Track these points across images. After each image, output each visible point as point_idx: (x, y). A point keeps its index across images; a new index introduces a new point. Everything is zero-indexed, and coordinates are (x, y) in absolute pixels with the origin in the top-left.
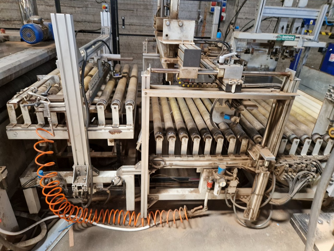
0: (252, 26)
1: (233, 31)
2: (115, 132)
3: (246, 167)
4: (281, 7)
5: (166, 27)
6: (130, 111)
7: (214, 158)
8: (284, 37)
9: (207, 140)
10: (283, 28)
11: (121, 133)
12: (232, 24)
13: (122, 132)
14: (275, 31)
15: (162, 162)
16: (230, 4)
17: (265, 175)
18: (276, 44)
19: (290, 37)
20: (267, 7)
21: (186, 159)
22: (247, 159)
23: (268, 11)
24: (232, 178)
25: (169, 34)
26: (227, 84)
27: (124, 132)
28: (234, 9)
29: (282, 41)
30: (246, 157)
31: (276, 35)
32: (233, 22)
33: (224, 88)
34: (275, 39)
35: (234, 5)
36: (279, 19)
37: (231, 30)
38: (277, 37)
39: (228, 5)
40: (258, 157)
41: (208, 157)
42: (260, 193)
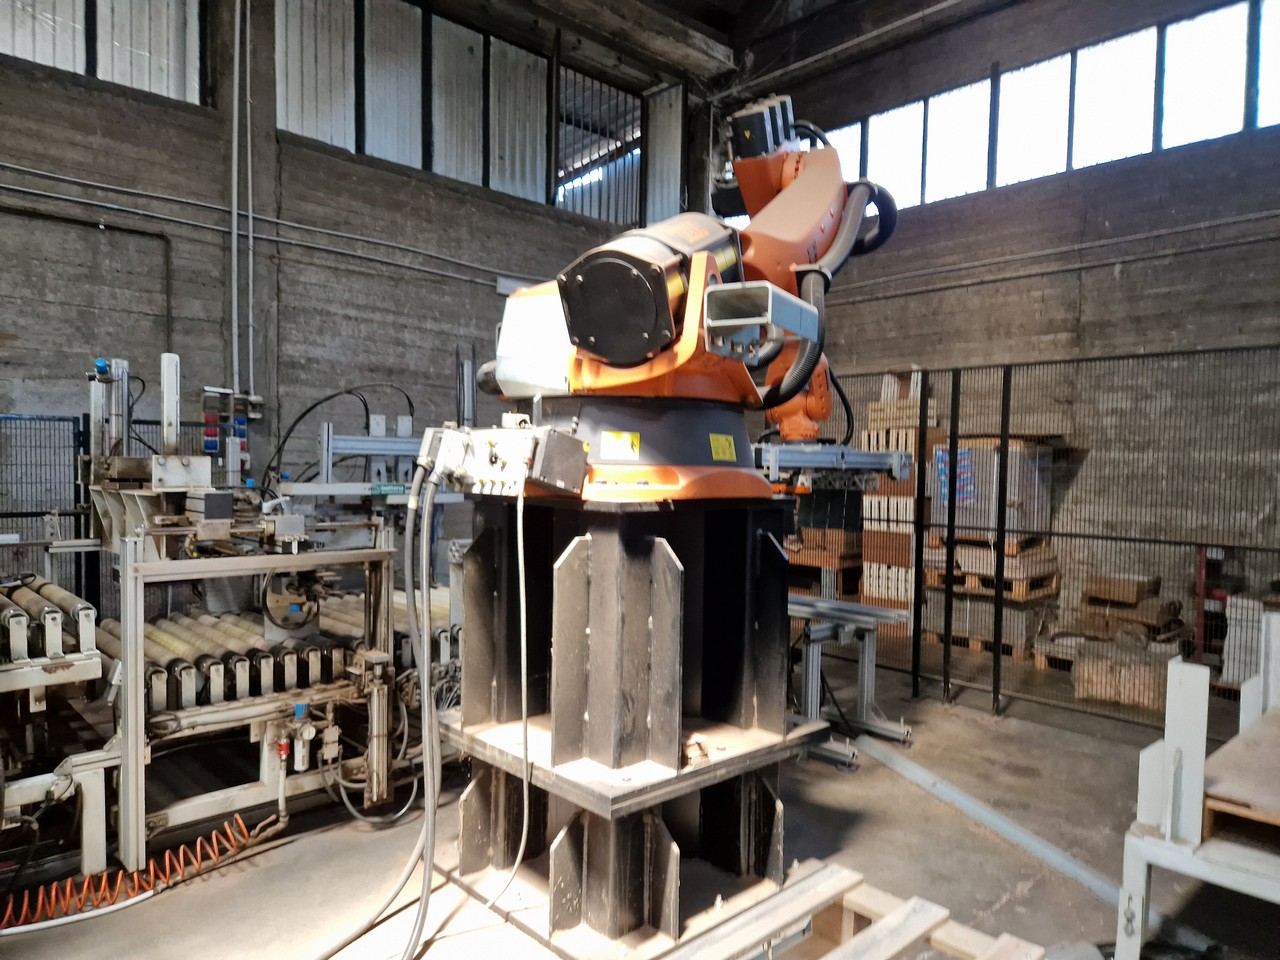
0: (318, 474)
1: (278, 481)
2: (57, 668)
3: (351, 701)
4: (366, 438)
5: (158, 466)
6: (89, 621)
7: (283, 696)
8: (383, 488)
9: (263, 662)
10: (379, 473)
11: (71, 668)
12: (274, 469)
13: (73, 665)
14: (366, 479)
15: (170, 723)
16: (256, 432)
17: (381, 692)
18: (374, 503)
19: (396, 488)
20: (337, 437)
21: (225, 708)
22: (348, 686)
23: (341, 444)
24: (325, 722)
25: (165, 477)
26: (284, 542)
27: (78, 666)
28: (269, 444)
29: (384, 497)
30: (346, 682)
31: (368, 485)
32: (274, 464)
33: (279, 550)
34: (369, 493)
35: (269, 435)
36: (368, 458)
37: (273, 481)
38: (372, 489)
39: (252, 434)
40: (363, 667)
41: (269, 695)
42: (381, 733)
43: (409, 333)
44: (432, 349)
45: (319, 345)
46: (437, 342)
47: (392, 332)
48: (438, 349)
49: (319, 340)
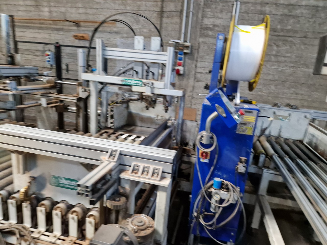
12: (89, 66)
19: (137, 82)
23: (110, 53)
31: (120, 78)
34: (121, 83)
35: (193, 60)
43: (269, 7)
44: (282, 15)
45: (219, 18)
46: (286, 11)
47: (259, 7)
48: (286, 15)
49: (220, 15)
